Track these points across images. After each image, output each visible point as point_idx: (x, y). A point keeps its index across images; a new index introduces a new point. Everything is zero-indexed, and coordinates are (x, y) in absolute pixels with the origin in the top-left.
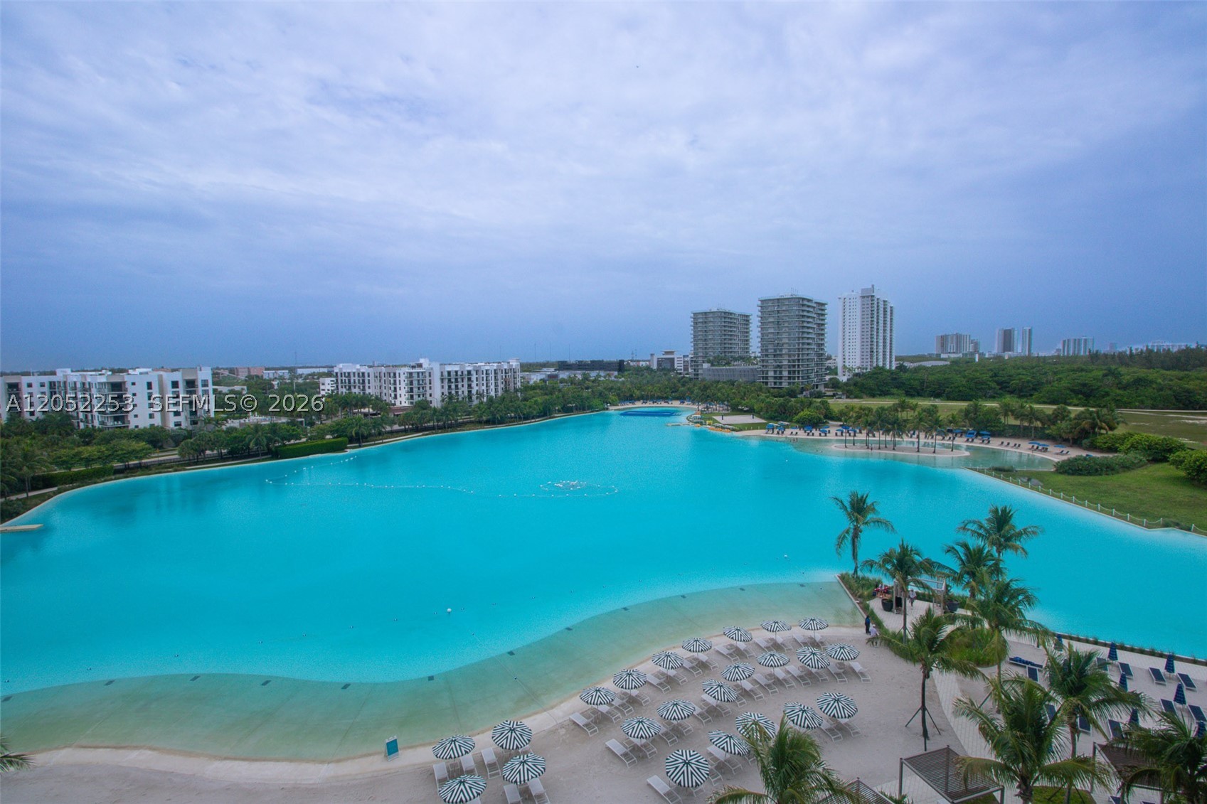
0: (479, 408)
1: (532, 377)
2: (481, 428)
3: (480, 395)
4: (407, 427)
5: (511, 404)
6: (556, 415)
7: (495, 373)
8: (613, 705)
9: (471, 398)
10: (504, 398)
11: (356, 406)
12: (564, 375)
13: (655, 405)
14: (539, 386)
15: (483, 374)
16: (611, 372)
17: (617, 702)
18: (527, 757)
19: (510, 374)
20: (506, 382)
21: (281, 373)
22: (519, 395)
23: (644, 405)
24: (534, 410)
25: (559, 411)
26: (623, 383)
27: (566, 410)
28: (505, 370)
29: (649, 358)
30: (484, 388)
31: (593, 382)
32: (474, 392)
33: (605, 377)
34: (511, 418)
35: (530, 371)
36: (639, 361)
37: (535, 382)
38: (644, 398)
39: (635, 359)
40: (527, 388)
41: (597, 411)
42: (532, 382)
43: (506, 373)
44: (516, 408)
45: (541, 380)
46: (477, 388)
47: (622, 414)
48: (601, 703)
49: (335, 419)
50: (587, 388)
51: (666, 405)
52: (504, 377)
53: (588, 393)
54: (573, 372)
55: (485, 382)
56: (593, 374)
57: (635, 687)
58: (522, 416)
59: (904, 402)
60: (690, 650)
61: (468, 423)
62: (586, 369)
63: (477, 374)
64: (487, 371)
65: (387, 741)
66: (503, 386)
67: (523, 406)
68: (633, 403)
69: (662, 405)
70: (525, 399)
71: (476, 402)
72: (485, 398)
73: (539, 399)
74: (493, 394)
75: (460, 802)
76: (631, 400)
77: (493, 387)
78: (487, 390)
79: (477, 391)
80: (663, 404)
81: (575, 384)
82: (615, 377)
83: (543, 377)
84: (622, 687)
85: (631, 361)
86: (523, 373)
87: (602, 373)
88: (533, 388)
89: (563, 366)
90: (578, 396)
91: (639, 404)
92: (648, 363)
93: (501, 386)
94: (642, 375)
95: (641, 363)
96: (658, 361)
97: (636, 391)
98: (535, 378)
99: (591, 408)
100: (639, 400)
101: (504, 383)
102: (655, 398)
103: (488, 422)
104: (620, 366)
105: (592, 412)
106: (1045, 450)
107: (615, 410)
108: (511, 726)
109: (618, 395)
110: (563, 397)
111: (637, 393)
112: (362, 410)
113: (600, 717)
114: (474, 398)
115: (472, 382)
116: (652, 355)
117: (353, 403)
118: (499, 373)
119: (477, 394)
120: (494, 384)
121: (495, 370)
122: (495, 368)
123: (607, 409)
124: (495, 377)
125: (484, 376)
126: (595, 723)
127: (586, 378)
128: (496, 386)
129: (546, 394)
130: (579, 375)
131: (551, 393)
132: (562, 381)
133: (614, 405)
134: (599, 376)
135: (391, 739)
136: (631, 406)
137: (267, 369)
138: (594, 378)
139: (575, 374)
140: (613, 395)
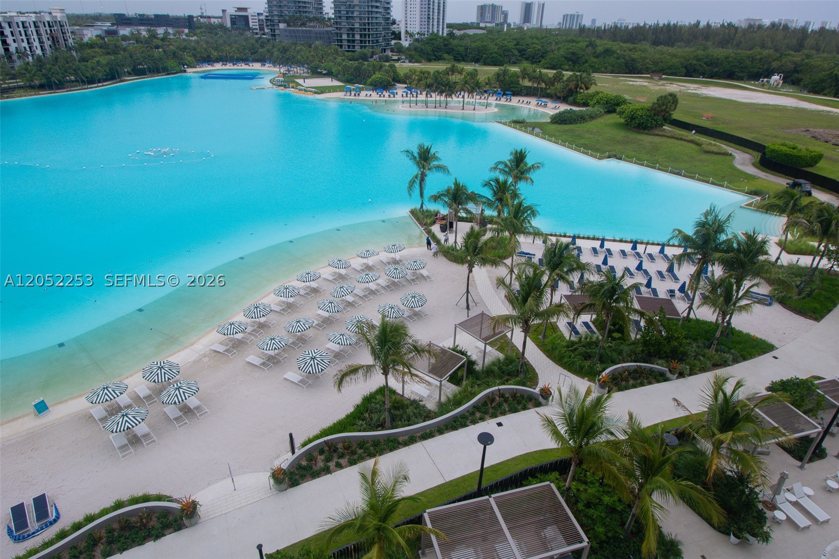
0: (26, 70)
1: (85, 32)
2: (36, 95)
3: (21, 54)
5: (67, 65)
6: (126, 78)
7: (35, 26)
8: (246, 332)
9: (11, 57)
10: (56, 59)
12: (125, 31)
13: (236, 67)
14: (97, 44)
16: (181, 29)
17: (249, 329)
18: (180, 383)
19: (55, 28)
20: (53, 38)
22: (74, 54)
23: (224, 67)
24: (99, 72)
25: (130, 74)
26: (197, 42)
27: (138, 72)
28: (49, 22)
29: (221, 14)
30: (25, 44)
31: (163, 40)
32: (12, 48)
33: (174, 35)
34: (73, 82)
35: (79, 25)
36: (209, 17)
37: (90, 39)
38: (224, 60)
39: (205, 15)
40: (82, 46)
41: (174, 74)
42: (86, 39)
43: (50, 26)
44: (75, 70)
45: (97, 36)
46: (16, 45)
47: (202, 77)
48: (236, 333)
50: (157, 47)
51: (246, 67)
52: (49, 32)
53: (159, 53)
54: (136, 28)
55: (24, 37)
56: (160, 31)
57: (263, 315)
58: (86, 80)
59: (453, 66)
60: (304, 281)
61: (14, 88)
62: (151, 25)
63: (10, 27)
64: (23, 23)
65: (34, 403)
66: (50, 43)
67: (84, 68)
68: (212, 65)
69: (242, 68)
70: (83, 60)
71: (18, 64)
72: (30, 58)
73: (104, 60)
74: (39, 52)
75: (127, 429)
76: (209, 61)
77: (36, 44)
78: (30, 48)
79: (16, 48)
80: (244, 66)
81: (141, 42)
82: (187, 35)
83: (99, 32)
84: (252, 318)
85: (201, 17)
86: (72, 28)
87: (171, 31)
88: (91, 45)
89: (122, 20)
90: (149, 56)
91: (218, 66)
92: (220, 20)
93: (47, 43)
94: (216, 34)
95: (213, 20)
96: (231, 19)
97: (213, 51)
98: (90, 34)
99: (167, 71)
100: (218, 62)
101: (51, 39)
102: (235, 60)
103: (42, 87)
104: (189, 22)
105: (168, 74)
106: (546, 106)
107: (193, 72)
108: (159, 365)
109: (194, 56)
110: (131, 57)
111: (215, 54)
113: (237, 343)
114: (15, 57)
115: (7, 36)
116: (224, 11)
118: (41, 25)
119: (17, 52)
120: (37, 40)
121: (34, 23)
122: (34, 20)
123: (185, 71)
124: (37, 31)
125: (21, 29)
126: (233, 347)
127: (153, 36)
128: (41, 42)
129: (108, 54)
130: (144, 32)
131: (115, 53)
132: (125, 38)
133: (191, 67)
134: (166, 33)
135: (37, 401)
136: (210, 68)
138: (162, 35)
139: (138, 31)
140: (189, 56)
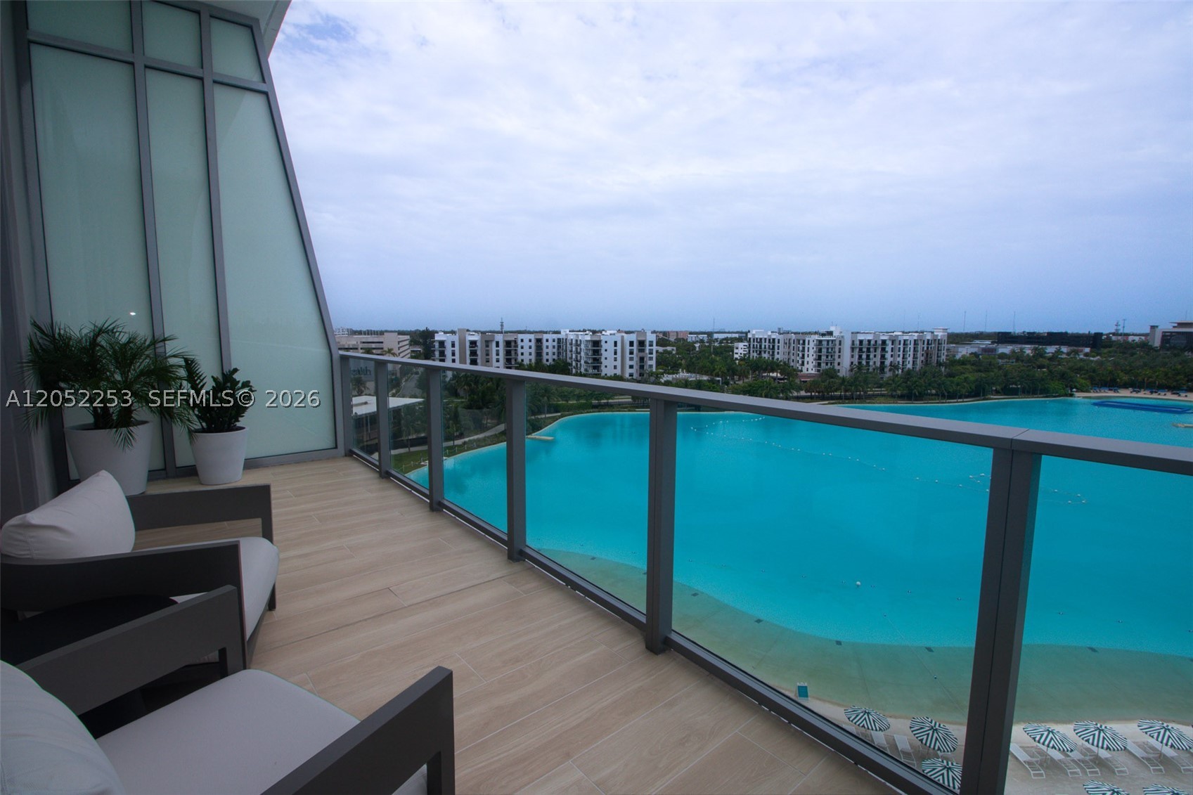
0: (893, 381)
1: (960, 350)
2: (894, 403)
3: (894, 367)
4: (813, 394)
5: (933, 379)
6: (992, 397)
7: (915, 344)
9: (883, 369)
10: (925, 372)
11: (765, 370)
12: (1006, 349)
13: (1155, 396)
14: (970, 361)
15: (900, 344)
16: (1080, 348)
19: (933, 345)
20: (927, 354)
21: (701, 336)
22: (943, 369)
23: (1134, 395)
24: (964, 387)
25: (997, 392)
26: (1100, 363)
27: (1008, 391)
28: (928, 340)
29: (1148, 331)
30: (900, 359)
31: (1051, 359)
32: (887, 363)
33: (1068, 354)
34: (932, 395)
35: (956, 343)
36: (1127, 335)
37: (963, 356)
38: (1136, 385)
39: (1120, 332)
40: (952, 362)
41: (1055, 397)
42: (958, 357)
43: (928, 344)
44: (939, 385)
45: (972, 354)
46: (892, 359)
47: (1095, 404)
49: (746, 380)
50: (1041, 367)
51: (1175, 397)
52: (925, 349)
53: (1044, 373)
54: (1020, 346)
55: (901, 353)
56: (1051, 350)
58: (946, 394)
61: (878, 395)
62: (1039, 343)
63: (892, 344)
64: (905, 341)
65: (799, 684)
66: (923, 358)
67: (948, 383)
68: (1115, 391)
69: (1168, 397)
70: (950, 375)
71: (888, 374)
72: (900, 371)
73: (972, 377)
74: (910, 366)
76: (1113, 386)
77: (910, 359)
78: (903, 362)
79: (891, 362)
80: (1169, 396)
81: (1022, 361)
82: (1086, 355)
83: (974, 350)
85: (1114, 334)
86: (949, 345)
87: (1065, 349)
88: (963, 362)
89: (1005, 338)
90: (1028, 376)
91: (1125, 393)
92: (1143, 338)
93: (920, 358)
94: (1132, 355)
95: (1130, 338)
96: (1163, 336)
97: (1121, 374)
98: (964, 351)
99: (1046, 392)
100: (1127, 388)
101: (925, 355)
102: (1154, 387)
103: (902, 397)
104: (1095, 341)
105: (1047, 397)
107: (1084, 397)
109: (1091, 379)
110: (1005, 376)
111: (1125, 378)
112: (771, 374)
114: (887, 370)
115: (887, 352)
116: (1153, 327)
117: (764, 367)
118: (920, 343)
119: (891, 365)
120: (912, 356)
121: (915, 340)
122: (916, 338)
123: (1071, 395)
124: (915, 348)
125: (902, 346)
127: (1040, 354)
128: (915, 357)
129: (980, 371)
130: (1028, 350)
131: (986, 370)
132: (1003, 356)
133: (1082, 391)
134: (1059, 352)
135: (802, 684)
136: (1111, 394)
137: (691, 333)
138: (1051, 354)
139: (1022, 350)
140: (1082, 378)
